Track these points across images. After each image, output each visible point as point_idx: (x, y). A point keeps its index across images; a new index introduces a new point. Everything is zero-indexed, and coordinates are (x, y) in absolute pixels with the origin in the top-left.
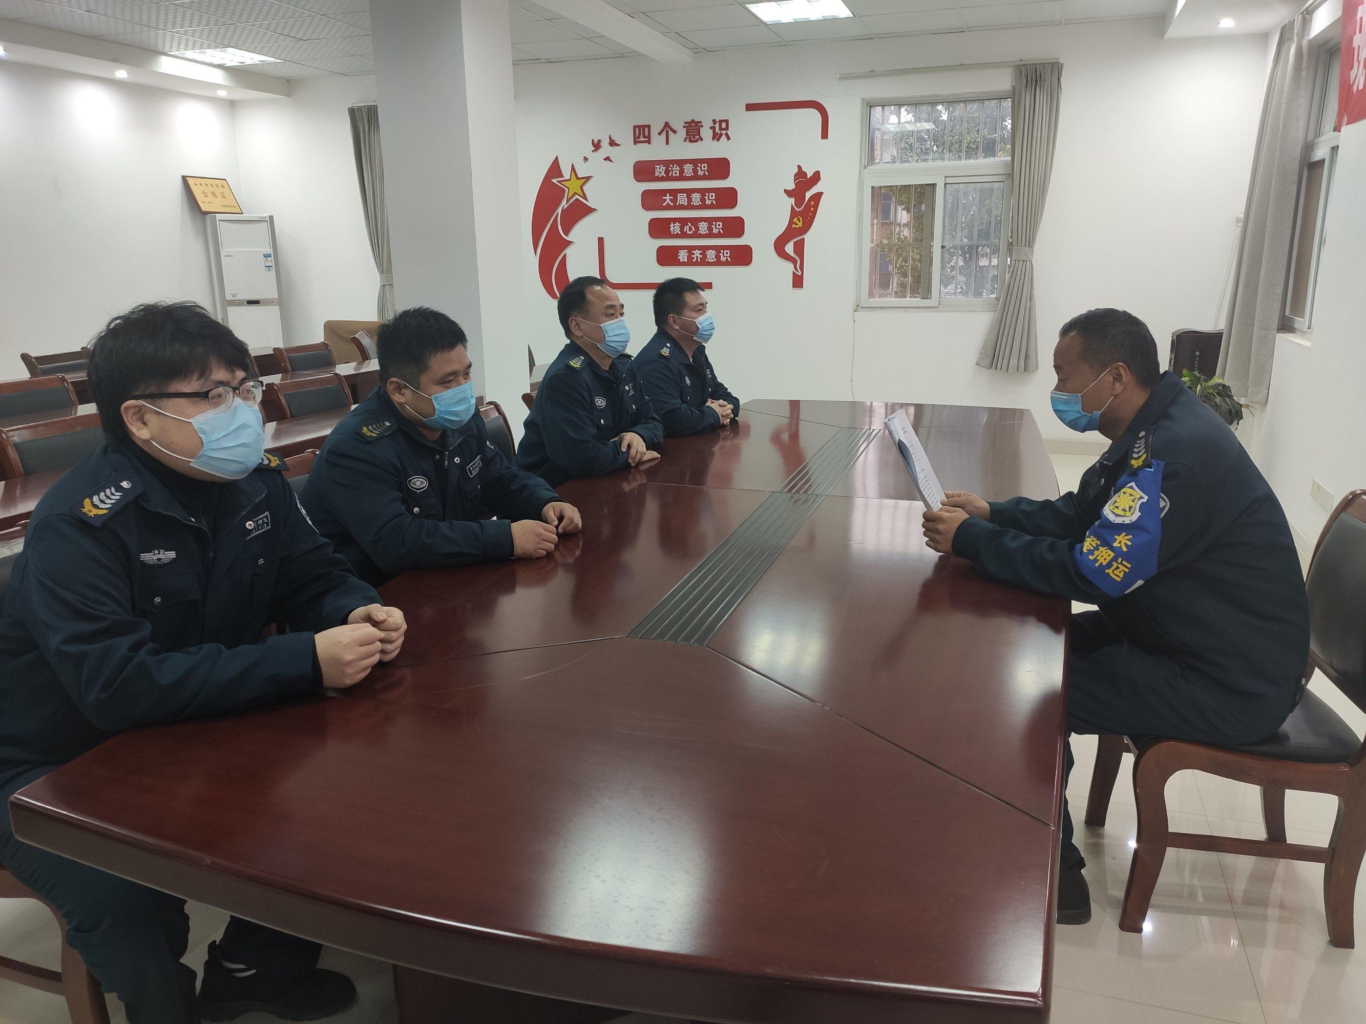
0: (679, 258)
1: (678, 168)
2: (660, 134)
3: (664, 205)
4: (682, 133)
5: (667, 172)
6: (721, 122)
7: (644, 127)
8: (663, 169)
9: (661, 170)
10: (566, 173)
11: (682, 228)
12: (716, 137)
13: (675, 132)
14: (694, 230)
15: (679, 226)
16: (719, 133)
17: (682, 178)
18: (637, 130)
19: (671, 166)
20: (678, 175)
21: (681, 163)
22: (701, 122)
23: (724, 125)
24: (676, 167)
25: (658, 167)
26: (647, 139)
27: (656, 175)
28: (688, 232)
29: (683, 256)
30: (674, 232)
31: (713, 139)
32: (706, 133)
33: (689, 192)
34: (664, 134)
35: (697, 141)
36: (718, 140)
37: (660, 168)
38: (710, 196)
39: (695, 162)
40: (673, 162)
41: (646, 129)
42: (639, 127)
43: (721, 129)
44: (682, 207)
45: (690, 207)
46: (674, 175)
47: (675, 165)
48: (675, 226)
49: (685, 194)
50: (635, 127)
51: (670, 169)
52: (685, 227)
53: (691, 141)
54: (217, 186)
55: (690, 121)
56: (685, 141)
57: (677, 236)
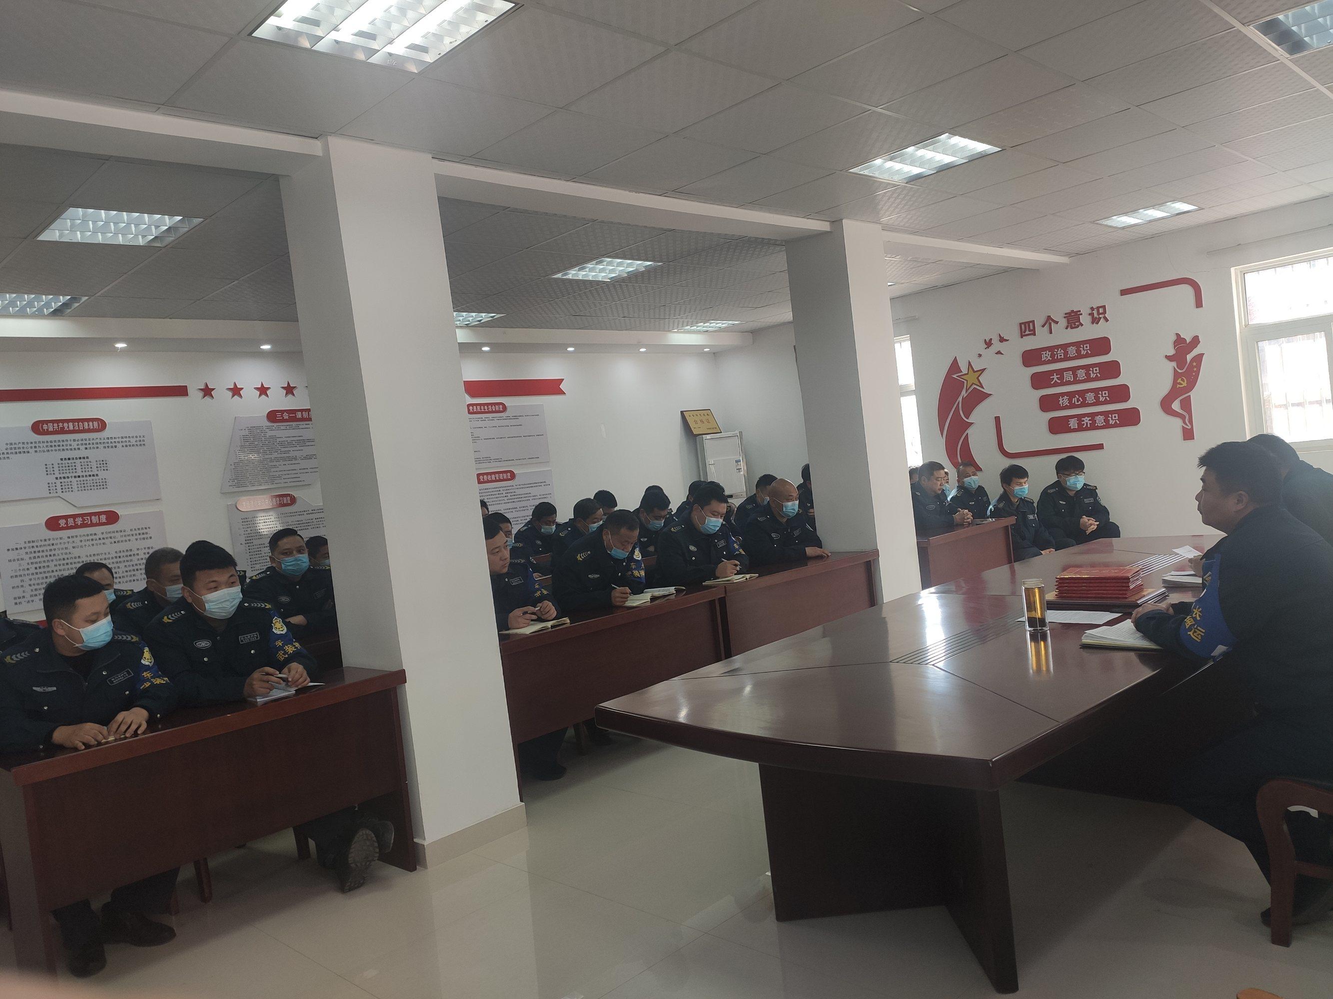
0: (1069, 426)
1: (1062, 351)
2: (1043, 326)
3: (1052, 383)
4: (1063, 322)
5: (1052, 356)
6: (1098, 308)
7: (1029, 323)
8: (1049, 354)
9: (1047, 355)
10: (964, 370)
11: (1070, 401)
12: (1095, 321)
13: (1057, 323)
14: (1082, 400)
15: (1067, 400)
16: (1097, 317)
17: (1067, 359)
18: (1023, 326)
19: (1056, 350)
20: (1063, 357)
21: (1065, 347)
22: (1080, 311)
23: (1101, 310)
24: (1060, 351)
25: (1044, 353)
26: (1032, 332)
27: (1043, 360)
28: (1076, 403)
29: (1073, 423)
30: (1063, 404)
31: (1093, 323)
32: (1085, 319)
33: (1074, 370)
34: (1047, 326)
35: (1078, 327)
36: (1097, 323)
37: (1046, 354)
38: (1094, 370)
39: (1077, 344)
40: (1057, 347)
41: (1031, 324)
42: (1024, 323)
43: (1099, 314)
44: (1069, 383)
45: (1076, 382)
46: (1059, 357)
47: (1060, 349)
48: (1063, 399)
49: (1071, 372)
50: (1021, 324)
51: (1055, 353)
52: (1074, 399)
53: (1072, 328)
54: (704, 415)
55: (1070, 311)
56: (1067, 328)
57: (1066, 408)
